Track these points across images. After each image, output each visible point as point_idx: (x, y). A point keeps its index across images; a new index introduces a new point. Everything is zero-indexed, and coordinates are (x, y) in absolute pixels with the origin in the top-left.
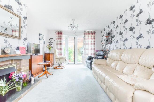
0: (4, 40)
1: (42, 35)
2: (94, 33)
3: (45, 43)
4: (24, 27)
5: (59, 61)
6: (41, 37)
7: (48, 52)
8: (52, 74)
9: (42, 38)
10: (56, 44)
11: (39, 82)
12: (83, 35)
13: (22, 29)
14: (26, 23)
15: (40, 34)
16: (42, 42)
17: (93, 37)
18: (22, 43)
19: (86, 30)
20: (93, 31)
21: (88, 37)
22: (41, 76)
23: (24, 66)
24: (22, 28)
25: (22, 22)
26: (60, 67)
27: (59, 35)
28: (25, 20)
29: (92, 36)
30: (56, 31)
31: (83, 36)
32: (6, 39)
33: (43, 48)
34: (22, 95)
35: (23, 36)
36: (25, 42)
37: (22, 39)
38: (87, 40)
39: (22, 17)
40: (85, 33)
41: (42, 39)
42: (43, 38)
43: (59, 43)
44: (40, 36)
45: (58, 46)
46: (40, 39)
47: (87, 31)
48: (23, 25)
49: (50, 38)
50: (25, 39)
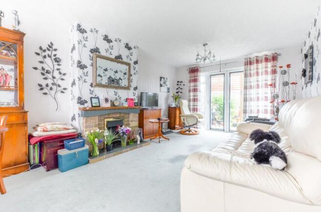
0: (115, 92)
1: (164, 78)
2: (274, 58)
3: (171, 90)
4: (135, 74)
5: (185, 120)
6: (162, 82)
7: (173, 105)
8: (169, 139)
9: (165, 83)
10: (188, 91)
11: (145, 144)
12: (242, 68)
13: (131, 78)
14: (137, 69)
15: (161, 78)
16: (164, 89)
17: (269, 70)
18: (131, 94)
19: (251, 54)
20: (269, 53)
21: (255, 71)
22: (153, 139)
23: (132, 121)
24: (131, 76)
25: (132, 68)
26: (189, 132)
27: (193, 75)
28: (135, 66)
29: (266, 67)
30: (188, 68)
31: (243, 70)
32: (116, 91)
33: (167, 99)
34: (124, 150)
35: (133, 85)
36: (135, 92)
37: (132, 89)
38: (252, 78)
39: (132, 63)
40: (249, 63)
41: (164, 85)
42: (167, 83)
43: (193, 88)
44: (161, 80)
45: (192, 94)
46: (161, 86)
47: (253, 56)
48: (132, 72)
49: (178, 82)
50: (136, 89)
